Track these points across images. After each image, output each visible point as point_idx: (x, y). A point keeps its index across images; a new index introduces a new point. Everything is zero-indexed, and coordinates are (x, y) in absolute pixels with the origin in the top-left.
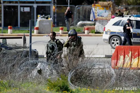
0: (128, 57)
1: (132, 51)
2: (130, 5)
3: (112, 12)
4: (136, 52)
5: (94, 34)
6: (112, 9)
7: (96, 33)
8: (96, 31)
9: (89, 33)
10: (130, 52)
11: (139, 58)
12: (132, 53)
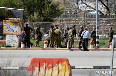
0: (42, 68)
1: (46, 63)
2: (34, 22)
3: (21, 28)
4: (50, 64)
5: (5, 48)
6: (21, 25)
7: (7, 47)
8: (7, 45)
9: (1, 47)
10: (45, 64)
11: (52, 69)
12: (46, 65)
